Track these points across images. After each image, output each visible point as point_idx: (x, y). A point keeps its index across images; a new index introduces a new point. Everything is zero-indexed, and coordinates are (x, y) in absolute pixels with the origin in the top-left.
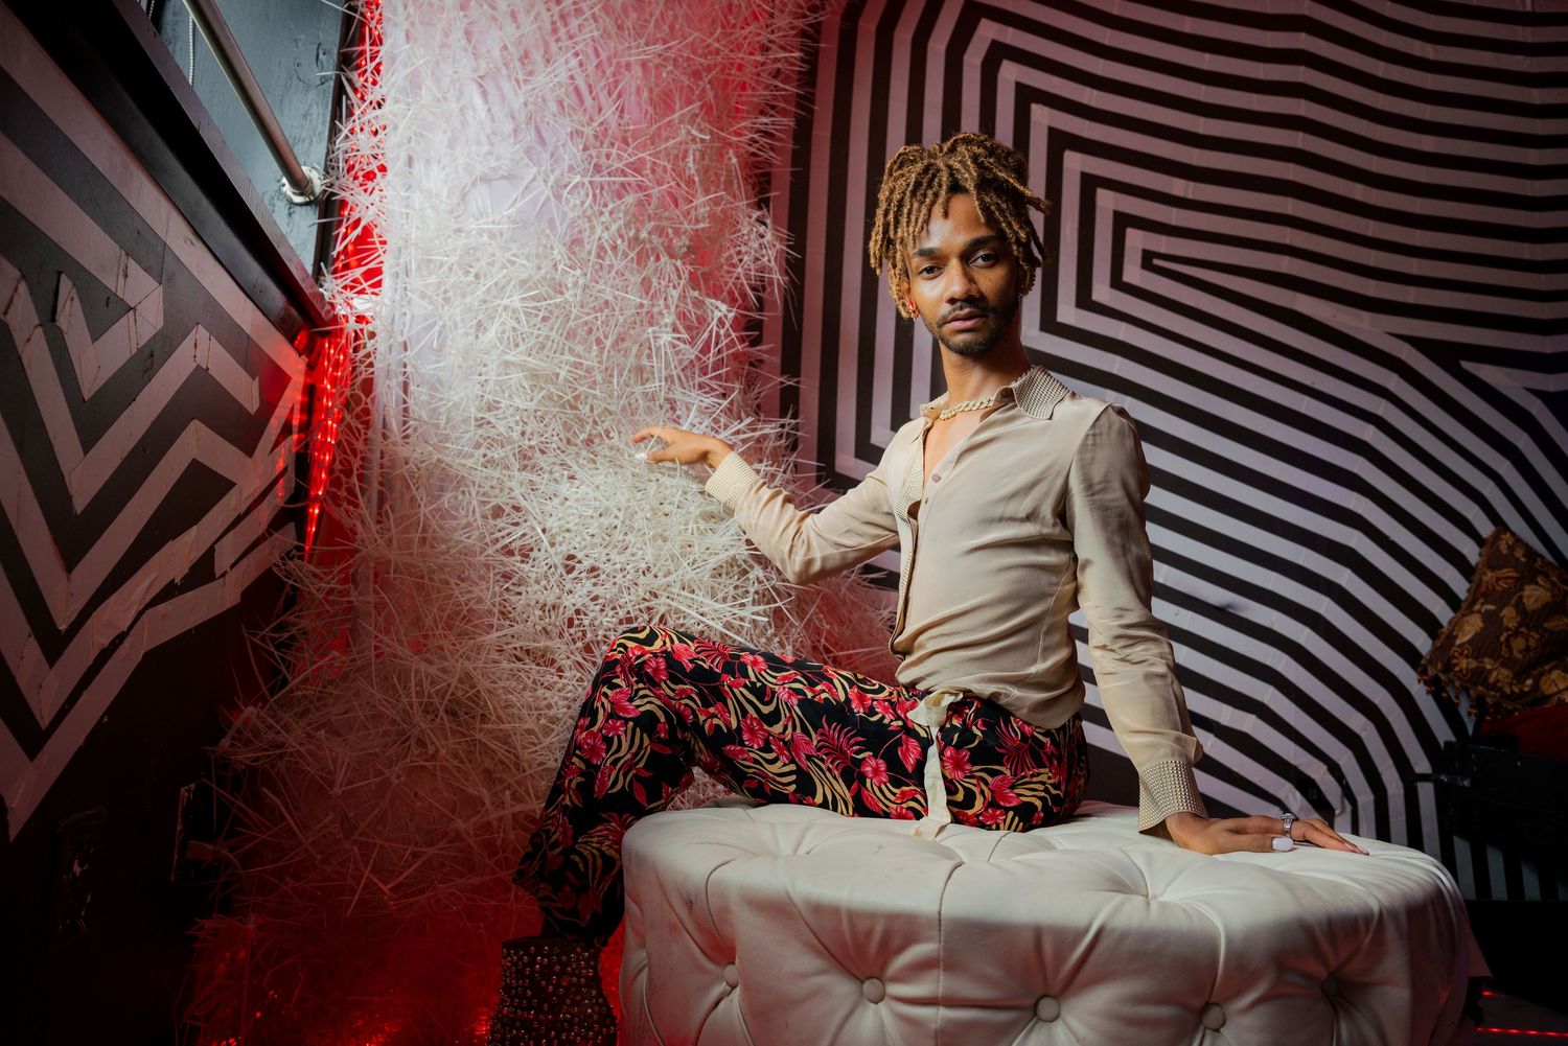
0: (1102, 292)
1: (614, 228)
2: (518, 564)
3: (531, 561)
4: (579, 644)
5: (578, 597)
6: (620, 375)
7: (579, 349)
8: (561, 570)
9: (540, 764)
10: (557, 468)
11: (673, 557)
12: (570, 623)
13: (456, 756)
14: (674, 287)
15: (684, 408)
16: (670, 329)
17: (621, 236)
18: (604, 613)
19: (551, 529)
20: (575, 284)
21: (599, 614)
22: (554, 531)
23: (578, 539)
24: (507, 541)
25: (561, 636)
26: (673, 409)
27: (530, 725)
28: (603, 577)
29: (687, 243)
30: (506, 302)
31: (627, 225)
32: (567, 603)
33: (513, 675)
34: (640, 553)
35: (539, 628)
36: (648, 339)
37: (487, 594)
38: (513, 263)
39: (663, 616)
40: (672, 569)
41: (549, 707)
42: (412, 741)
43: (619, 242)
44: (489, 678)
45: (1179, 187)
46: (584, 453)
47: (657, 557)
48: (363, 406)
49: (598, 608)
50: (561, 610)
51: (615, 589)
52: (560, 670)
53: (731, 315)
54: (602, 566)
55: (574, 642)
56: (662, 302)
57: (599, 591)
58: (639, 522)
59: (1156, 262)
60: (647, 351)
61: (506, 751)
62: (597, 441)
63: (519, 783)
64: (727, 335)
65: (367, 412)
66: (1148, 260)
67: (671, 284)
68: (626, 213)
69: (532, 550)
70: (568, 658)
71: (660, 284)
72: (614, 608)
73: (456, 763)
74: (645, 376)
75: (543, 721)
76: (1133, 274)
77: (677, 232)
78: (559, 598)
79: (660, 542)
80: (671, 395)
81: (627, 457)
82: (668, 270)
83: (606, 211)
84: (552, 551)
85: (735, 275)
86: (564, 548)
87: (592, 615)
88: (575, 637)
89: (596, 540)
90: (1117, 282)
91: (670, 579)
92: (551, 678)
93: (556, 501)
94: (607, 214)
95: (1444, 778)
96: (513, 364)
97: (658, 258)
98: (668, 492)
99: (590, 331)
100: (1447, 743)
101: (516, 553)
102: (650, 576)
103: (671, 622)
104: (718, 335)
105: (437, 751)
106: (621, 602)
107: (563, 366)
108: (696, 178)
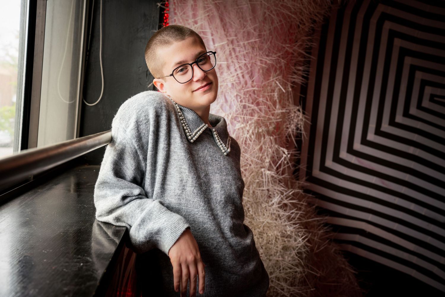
0: (413, 110)
1: (251, 132)
14: (270, 148)
17: (253, 134)
29: (274, 126)
31: (255, 128)
36: (262, 172)
43: (252, 137)
53: (289, 156)
59: (436, 99)
60: (261, 175)
64: (288, 163)
66: (432, 98)
67: (269, 147)
68: (255, 123)
71: (265, 147)
76: (426, 103)
82: (268, 141)
90: (419, 107)
94: (248, 126)
97: (264, 138)
104: (284, 162)
108: (278, 101)
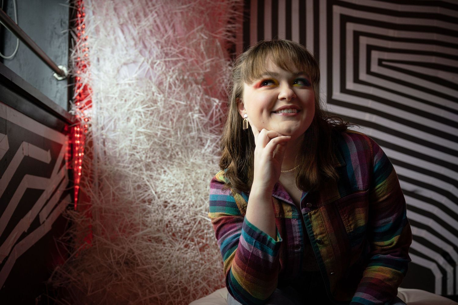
0: (363, 76)
1: (174, 76)
2: (148, 206)
3: (152, 204)
4: (171, 234)
5: (169, 216)
6: (180, 130)
7: (165, 123)
8: (162, 207)
9: (159, 279)
10: (159, 169)
11: (202, 200)
12: (167, 226)
13: (129, 279)
14: (199, 96)
15: (205, 140)
16: (198, 112)
17: (177, 79)
18: (179, 222)
19: (158, 192)
20: (161, 100)
21: (177, 222)
23: (168, 195)
24: (143, 197)
25: (164, 231)
26: (201, 140)
27: (154, 265)
28: (177, 209)
29: (203, 78)
30: (136, 109)
31: (179, 75)
32: (165, 219)
33: (148, 247)
34: (190, 199)
35: (156, 229)
36: (190, 117)
37: (138, 217)
38: (138, 95)
40: (202, 203)
41: (161, 258)
42: (113, 275)
43: (176, 82)
44: (139, 249)
45: (391, 33)
46: (169, 162)
47: (196, 200)
48: (89, 151)
49: (176, 220)
50: (163, 221)
51: (182, 213)
52: (164, 243)
53: (220, 104)
54: (177, 205)
55: (169, 232)
56: (194, 102)
57: (177, 214)
58: (189, 186)
59: (384, 63)
60: (189, 121)
61: (146, 276)
62: (173, 157)
63: (151, 287)
64: (219, 111)
65: (91, 153)
66: (380, 62)
67: (197, 95)
68: (178, 70)
69: (152, 200)
70: (167, 239)
71: (193, 95)
72: (182, 220)
73: (129, 281)
74: (190, 130)
75: (159, 263)
76: (375, 68)
77: (199, 74)
79: (197, 194)
80: (200, 136)
81: (184, 162)
82: (196, 89)
83: (171, 70)
84: (159, 200)
86: (163, 199)
87: (174, 223)
89: (175, 195)
90: (369, 72)
91: (201, 208)
92: (161, 246)
93: (160, 181)
94: (171, 72)
96: (141, 132)
97: (192, 85)
98: (199, 175)
99: (168, 116)
101: (147, 201)
102: (194, 207)
103: (202, 223)
104: (216, 112)
105: (122, 278)
106: (185, 217)
107: (159, 131)
108: (204, 53)
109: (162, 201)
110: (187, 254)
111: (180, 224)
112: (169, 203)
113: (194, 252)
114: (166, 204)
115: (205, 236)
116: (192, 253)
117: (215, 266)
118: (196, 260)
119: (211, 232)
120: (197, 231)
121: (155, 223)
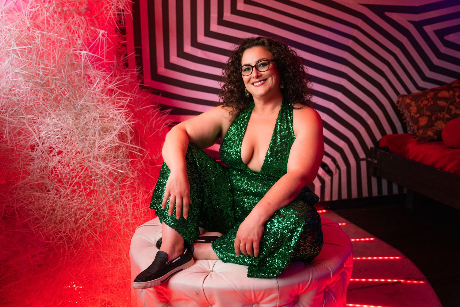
2: (30, 152)
3: (35, 151)
4: (56, 180)
5: (54, 162)
6: (64, 68)
8: (47, 153)
10: (43, 111)
12: (52, 172)
19: (42, 137)
21: (62, 168)
22: (44, 138)
23: (53, 141)
25: (49, 177)
28: (64, 155)
29: (86, 7)
32: (50, 165)
34: (77, 145)
39: (87, 168)
44: (20, 200)
47: (84, 147)
50: (48, 168)
51: (68, 159)
52: (49, 191)
54: (63, 150)
55: (54, 179)
56: (77, 35)
67: (80, 27)
69: (34, 146)
70: (52, 185)
72: (68, 166)
74: (75, 67)
77: (81, 3)
78: (47, 164)
80: (87, 73)
82: (78, 21)
84: (43, 146)
85: (109, 14)
87: (60, 169)
88: (54, 177)
89: (61, 140)
95: (369, 159)
96: (19, 73)
97: (73, 17)
100: (371, 148)
107: (40, 70)
109: (47, 146)
110: (73, 200)
111: (67, 170)
112: (54, 149)
113: (81, 198)
114: (51, 149)
115: (93, 182)
116: (78, 200)
117: (102, 211)
118: (82, 206)
119: (99, 178)
120: (85, 177)
121: (38, 171)
